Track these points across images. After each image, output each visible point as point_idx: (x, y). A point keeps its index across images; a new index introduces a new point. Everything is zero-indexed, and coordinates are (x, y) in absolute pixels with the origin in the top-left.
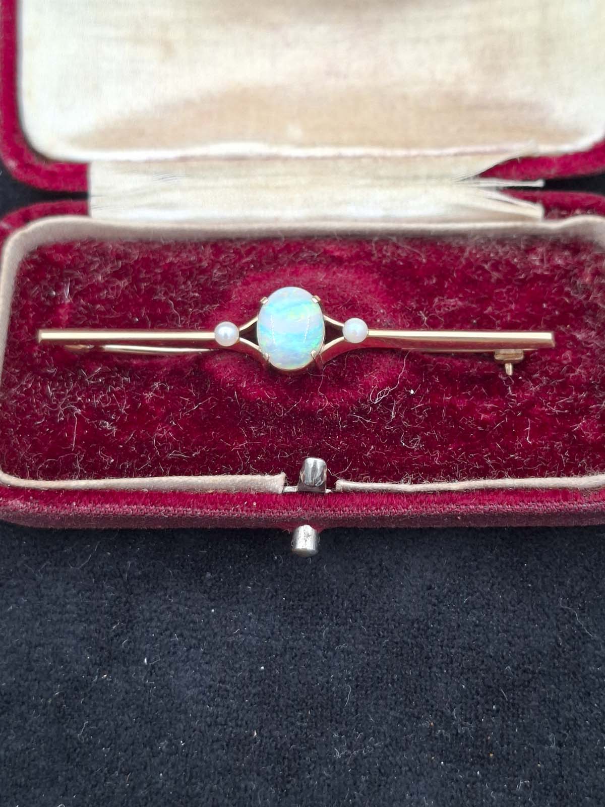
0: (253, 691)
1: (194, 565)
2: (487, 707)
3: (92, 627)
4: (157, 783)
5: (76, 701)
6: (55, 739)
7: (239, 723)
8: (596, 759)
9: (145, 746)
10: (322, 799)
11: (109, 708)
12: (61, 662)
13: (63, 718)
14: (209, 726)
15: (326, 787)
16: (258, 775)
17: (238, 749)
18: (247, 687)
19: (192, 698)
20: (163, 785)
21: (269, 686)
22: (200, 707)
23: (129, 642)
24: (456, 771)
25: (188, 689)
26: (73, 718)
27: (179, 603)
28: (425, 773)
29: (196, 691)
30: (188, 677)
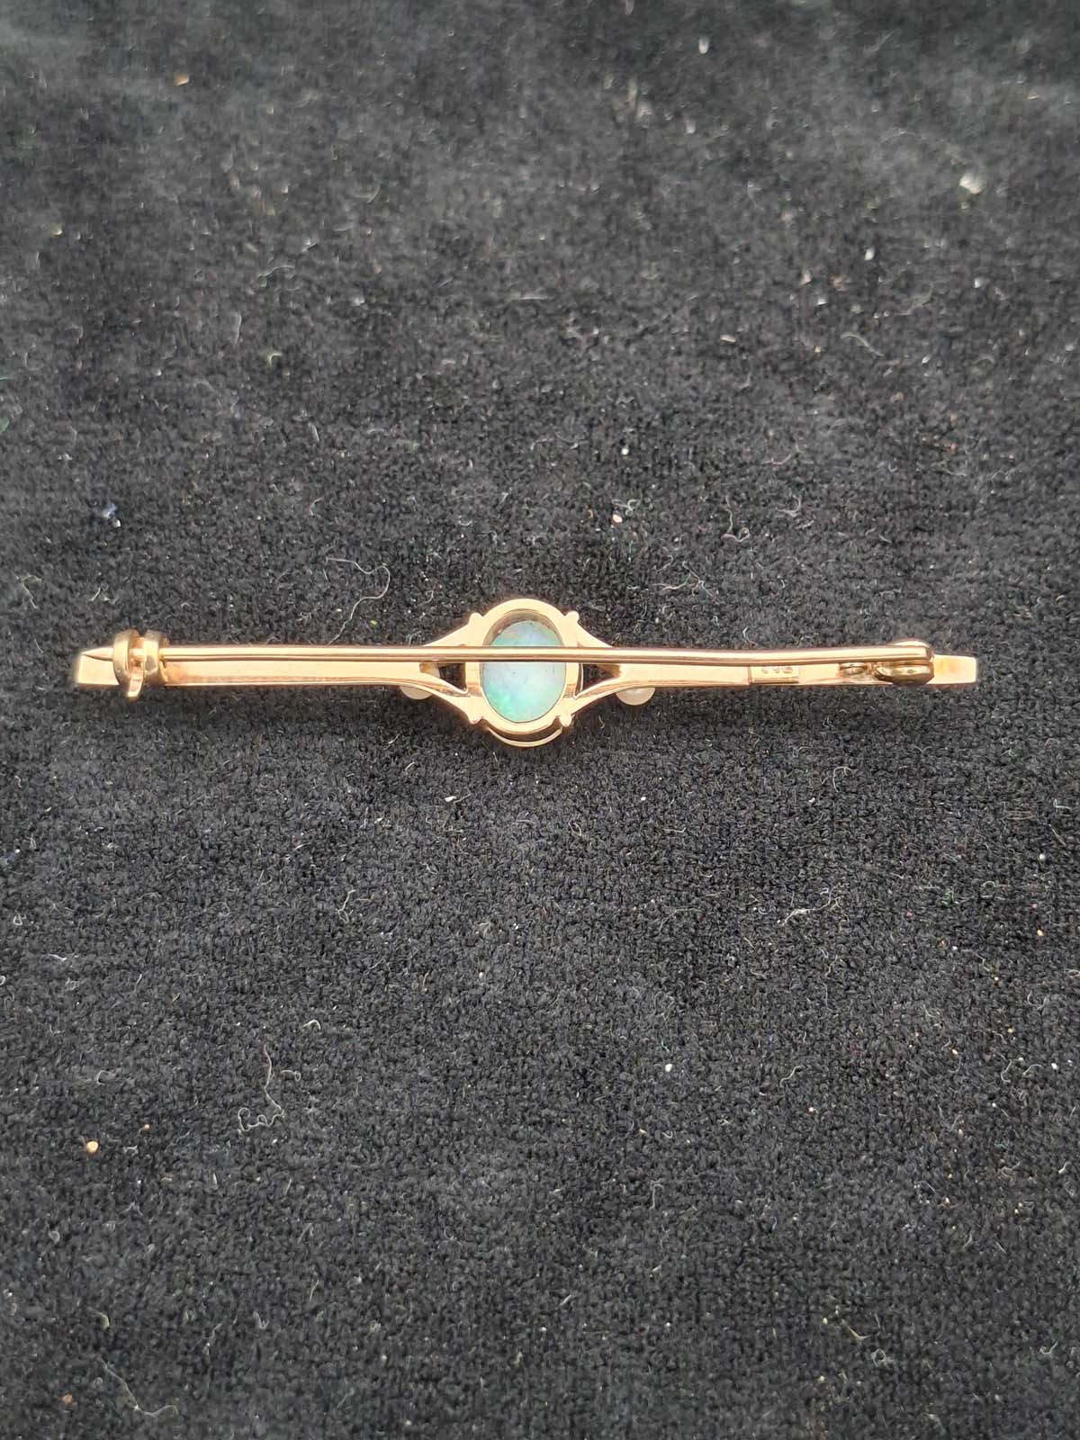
2: (1030, 855)
3: (353, 743)
4: (474, 987)
5: (332, 858)
6: (297, 917)
7: (608, 894)
9: (453, 931)
11: (389, 870)
12: (304, 796)
13: (311, 884)
14: (558, 900)
15: (757, 995)
16: (645, 976)
18: (617, 834)
19: (528, 856)
20: (486, 990)
23: (416, 767)
24: (980, 961)
25: (521, 842)
26: (327, 884)
28: (925, 966)
29: (534, 845)
30: (519, 823)
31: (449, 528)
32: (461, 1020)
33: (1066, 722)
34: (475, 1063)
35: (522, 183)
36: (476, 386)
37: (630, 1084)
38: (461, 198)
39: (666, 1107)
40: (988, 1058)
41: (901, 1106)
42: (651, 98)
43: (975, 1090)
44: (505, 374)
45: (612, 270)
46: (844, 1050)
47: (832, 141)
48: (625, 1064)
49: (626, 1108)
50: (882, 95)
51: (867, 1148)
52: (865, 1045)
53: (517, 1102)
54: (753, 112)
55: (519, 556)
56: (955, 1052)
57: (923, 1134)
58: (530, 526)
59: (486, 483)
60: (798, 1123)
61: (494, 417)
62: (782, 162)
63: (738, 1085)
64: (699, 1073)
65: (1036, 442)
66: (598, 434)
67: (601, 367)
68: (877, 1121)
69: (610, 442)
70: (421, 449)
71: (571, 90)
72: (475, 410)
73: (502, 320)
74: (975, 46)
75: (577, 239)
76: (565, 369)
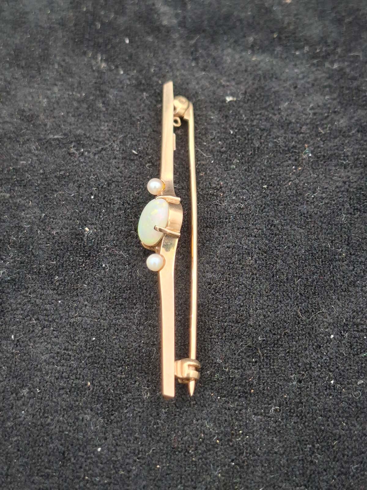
0: (88, 355)
1: (47, 272)
2: (248, 359)
4: (20, 417)
7: (78, 377)
8: (326, 390)
9: (12, 394)
10: (136, 426)
14: (57, 379)
15: (138, 418)
16: (91, 410)
17: (77, 394)
18: (84, 352)
19: (45, 361)
20: (25, 418)
21: (99, 351)
22: (51, 367)
24: (229, 403)
25: (43, 355)
27: (37, 297)
28: (207, 405)
29: (48, 356)
30: (42, 347)
31: (20, 228)
32: (13, 433)
33: (265, 303)
34: (18, 450)
35: (55, 93)
36: (34, 171)
37: (83, 457)
38: (30, 99)
39: (98, 467)
40: (231, 444)
41: (195, 465)
42: (106, 60)
43: (226, 457)
44: (46, 167)
45: (89, 126)
46: (173, 441)
47: (176, 77)
48: (81, 448)
49: (81, 467)
50: (196, 59)
51: (181, 483)
52: (182, 439)
53: (35, 467)
54: (146, 66)
55: (48, 239)
56: (218, 441)
57: (204, 476)
58: (53, 227)
59: (36, 210)
60: (152, 473)
61: (41, 184)
62: (157, 85)
63: (128, 456)
64: (112, 452)
65: (254, 192)
66: (82, 191)
67: (84, 164)
68: (185, 471)
69: (87, 194)
70: (11, 197)
71: (75, 58)
72: (33, 181)
73: (46, 145)
74: (232, 40)
75: (76, 114)
76: (70, 165)
